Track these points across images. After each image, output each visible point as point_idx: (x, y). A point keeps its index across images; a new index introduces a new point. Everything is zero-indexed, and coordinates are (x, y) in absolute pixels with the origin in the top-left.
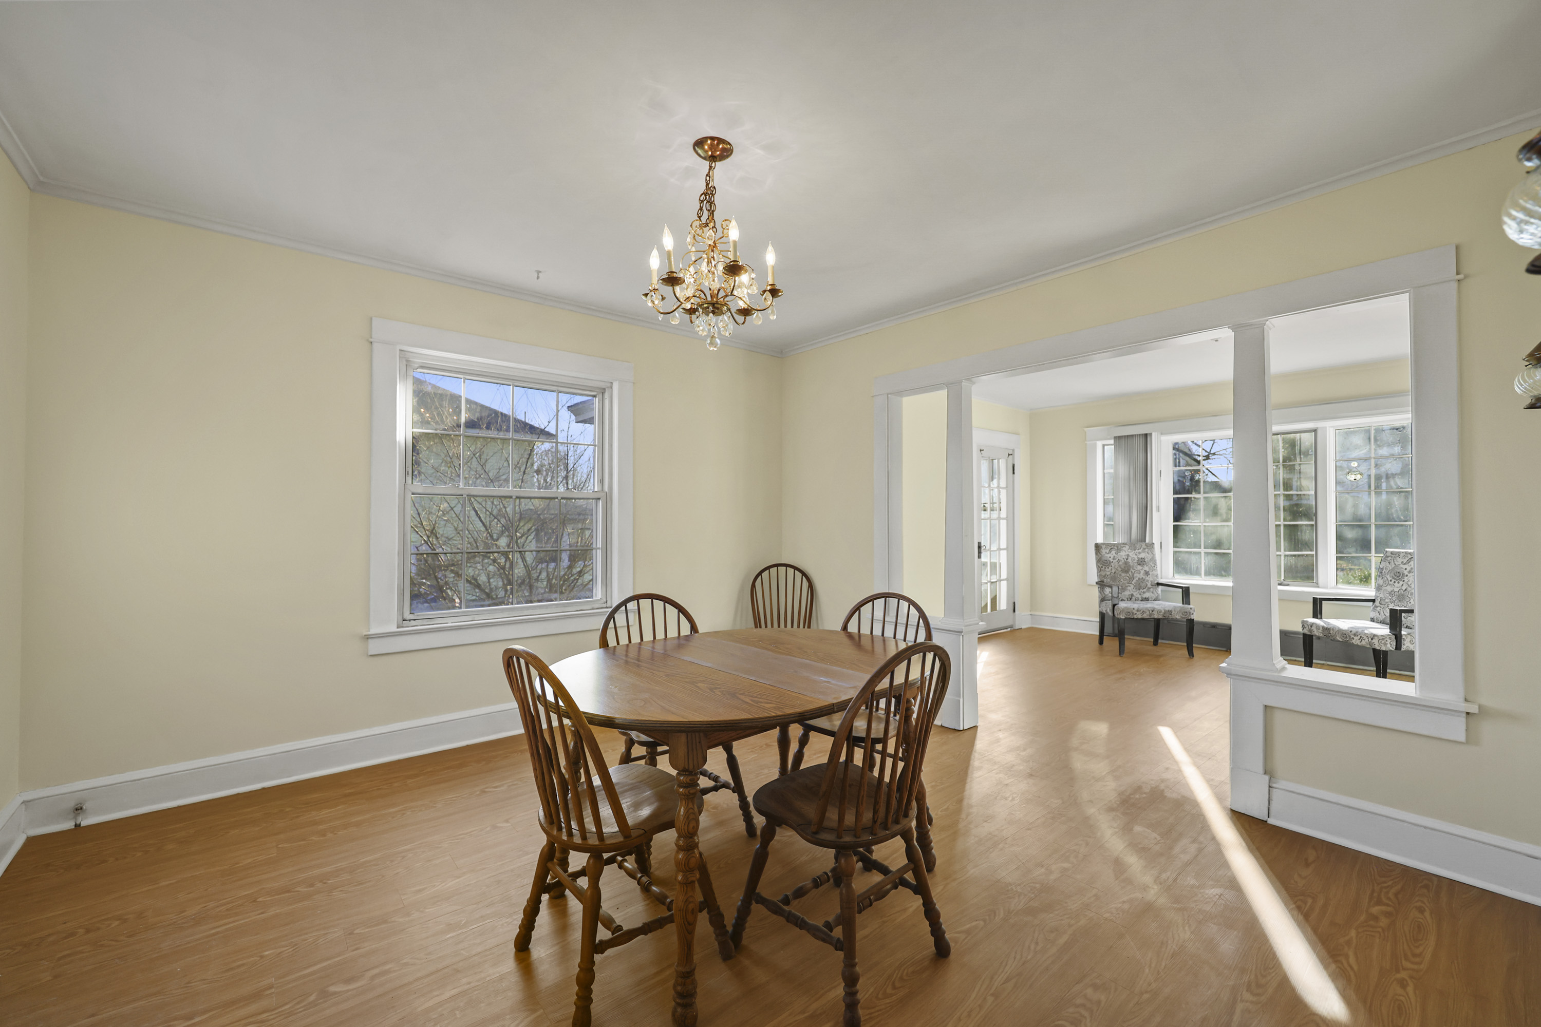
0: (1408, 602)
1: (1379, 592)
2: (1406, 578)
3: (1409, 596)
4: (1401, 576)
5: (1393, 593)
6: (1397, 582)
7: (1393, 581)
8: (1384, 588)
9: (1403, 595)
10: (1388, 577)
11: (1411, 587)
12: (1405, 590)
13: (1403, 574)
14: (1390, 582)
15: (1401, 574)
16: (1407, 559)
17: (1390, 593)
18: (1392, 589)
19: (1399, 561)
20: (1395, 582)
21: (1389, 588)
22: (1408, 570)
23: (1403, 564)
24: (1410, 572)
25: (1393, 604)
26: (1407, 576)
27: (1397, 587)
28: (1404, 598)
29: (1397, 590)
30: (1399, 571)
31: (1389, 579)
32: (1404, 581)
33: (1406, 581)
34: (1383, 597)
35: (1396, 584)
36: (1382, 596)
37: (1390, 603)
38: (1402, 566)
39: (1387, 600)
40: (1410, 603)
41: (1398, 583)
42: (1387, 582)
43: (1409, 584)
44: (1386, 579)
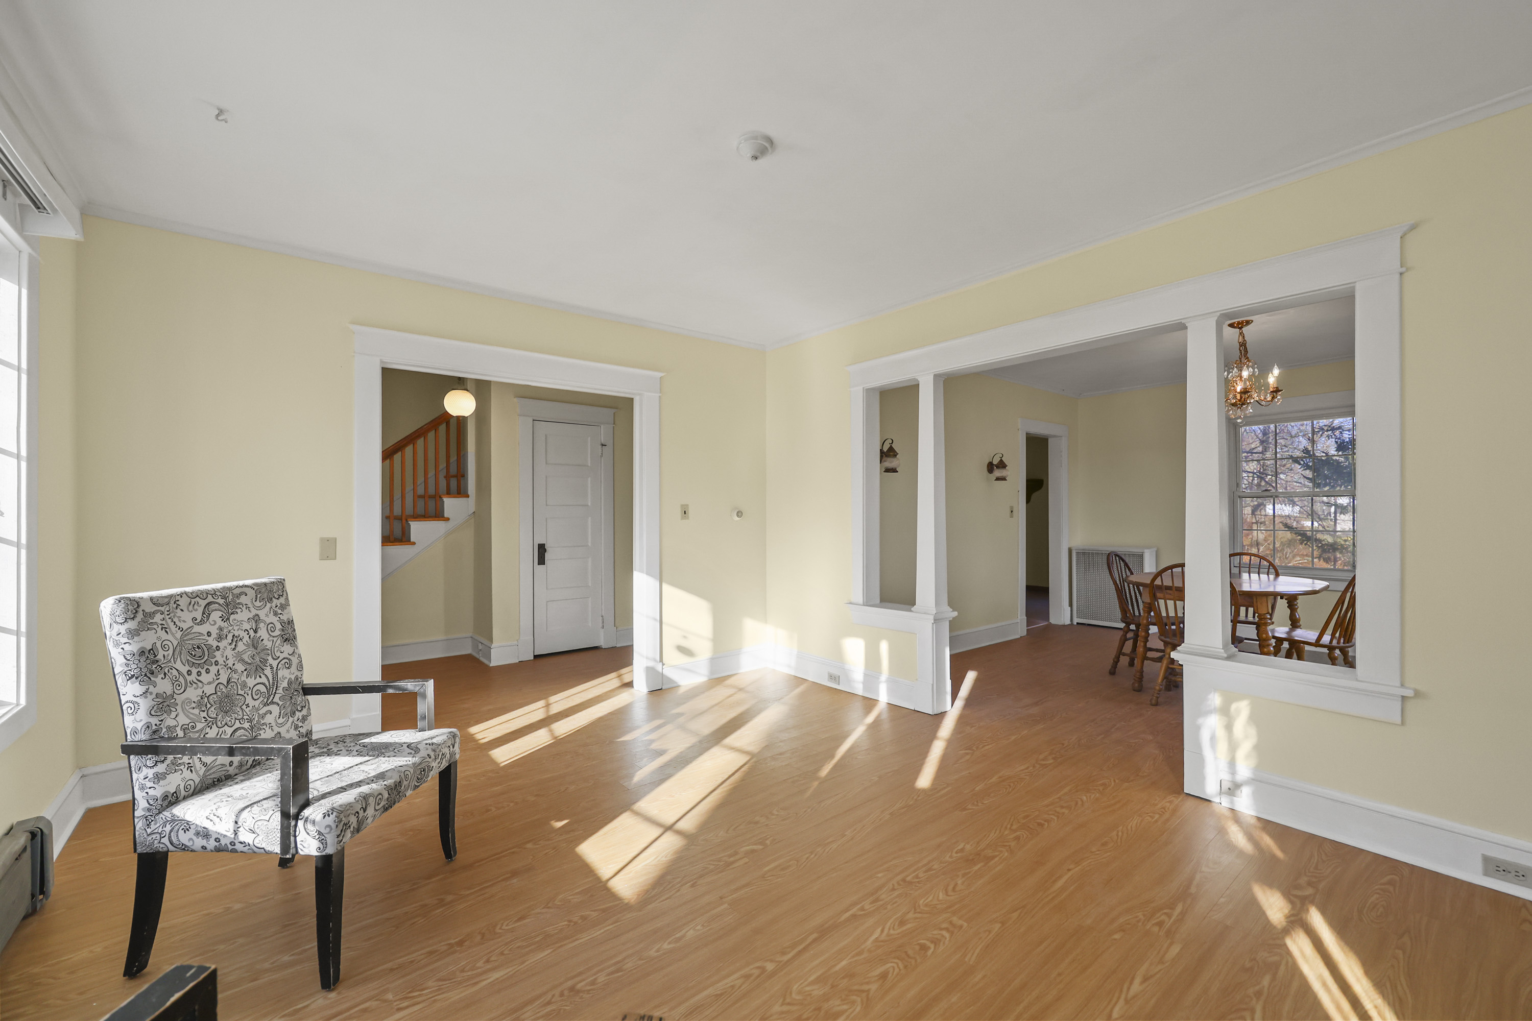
0: (244, 707)
1: (173, 715)
2: (217, 654)
3: (240, 692)
4: (206, 653)
5: (206, 699)
6: (203, 671)
7: (194, 671)
8: (179, 699)
9: (227, 696)
10: (179, 665)
11: (235, 671)
12: (228, 683)
13: (209, 647)
14: (189, 678)
15: (205, 649)
16: (201, 610)
17: (200, 704)
18: (199, 692)
19: (186, 618)
20: (199, 674)
21: (193, 694)
22: (214, 635)
23: (198, 624)
24: (220, 638)
25: (214, 726)
26: (218, 648)
27: (208, 682)
28: (232, 703)
29: (209, 690)
30: (196, 642)
31: (184, 669)
32: (217, 663)
33: (221, 661)
34: (187, 721)
35: (205, 678)
36: (183, 720)
37: (208, 730)
38: (197, 629)
39: (199, 726)
40: (248, 706)
41: (208, 671)
42: (181, 680)
43: (230, 665)
44: (175, 672)
